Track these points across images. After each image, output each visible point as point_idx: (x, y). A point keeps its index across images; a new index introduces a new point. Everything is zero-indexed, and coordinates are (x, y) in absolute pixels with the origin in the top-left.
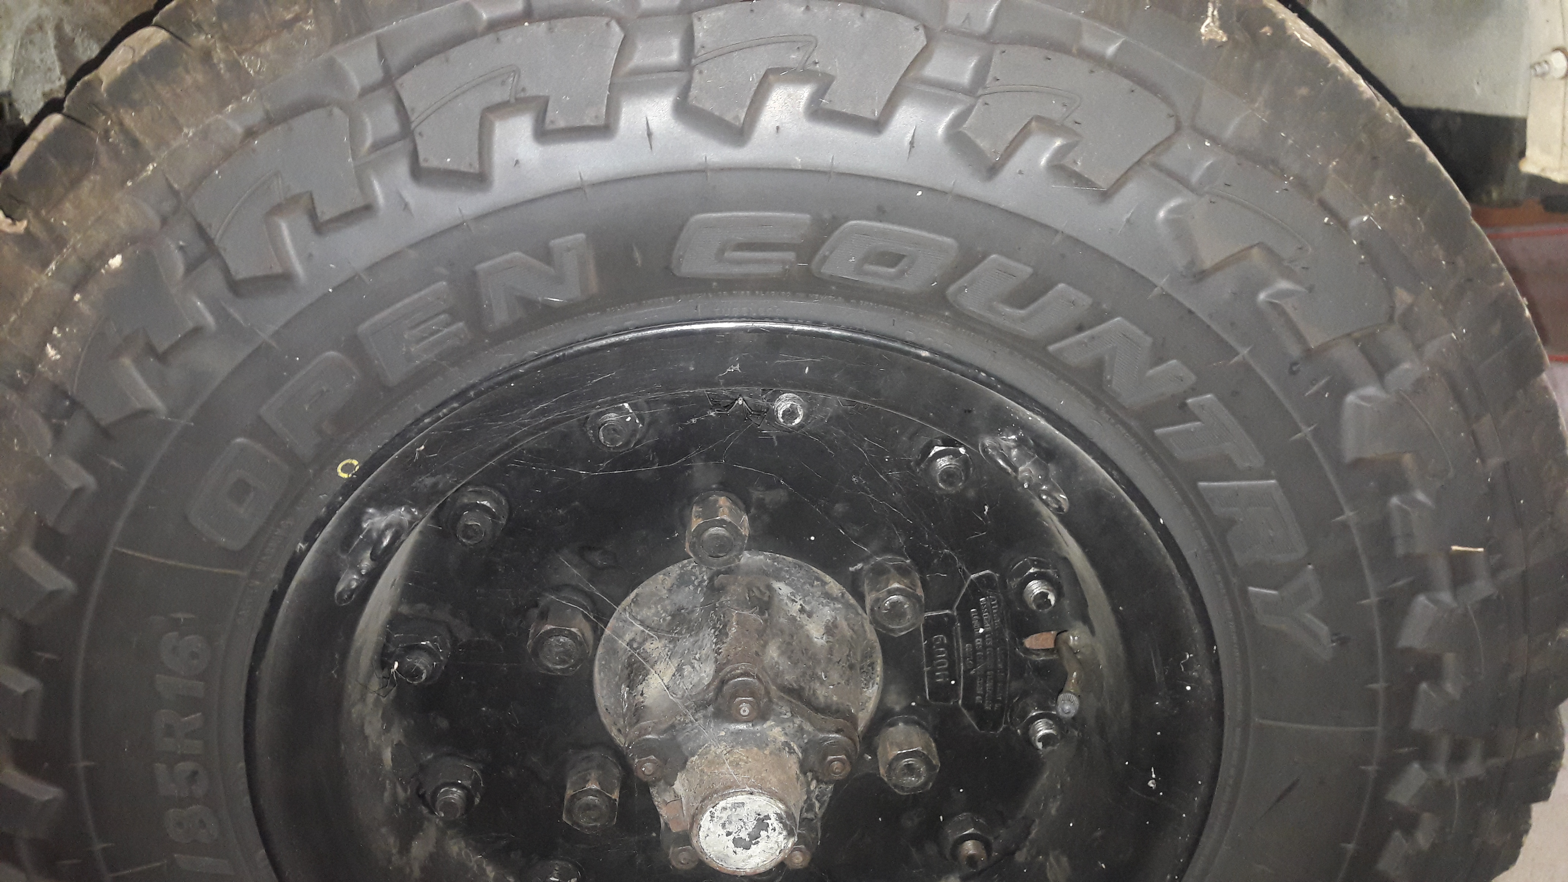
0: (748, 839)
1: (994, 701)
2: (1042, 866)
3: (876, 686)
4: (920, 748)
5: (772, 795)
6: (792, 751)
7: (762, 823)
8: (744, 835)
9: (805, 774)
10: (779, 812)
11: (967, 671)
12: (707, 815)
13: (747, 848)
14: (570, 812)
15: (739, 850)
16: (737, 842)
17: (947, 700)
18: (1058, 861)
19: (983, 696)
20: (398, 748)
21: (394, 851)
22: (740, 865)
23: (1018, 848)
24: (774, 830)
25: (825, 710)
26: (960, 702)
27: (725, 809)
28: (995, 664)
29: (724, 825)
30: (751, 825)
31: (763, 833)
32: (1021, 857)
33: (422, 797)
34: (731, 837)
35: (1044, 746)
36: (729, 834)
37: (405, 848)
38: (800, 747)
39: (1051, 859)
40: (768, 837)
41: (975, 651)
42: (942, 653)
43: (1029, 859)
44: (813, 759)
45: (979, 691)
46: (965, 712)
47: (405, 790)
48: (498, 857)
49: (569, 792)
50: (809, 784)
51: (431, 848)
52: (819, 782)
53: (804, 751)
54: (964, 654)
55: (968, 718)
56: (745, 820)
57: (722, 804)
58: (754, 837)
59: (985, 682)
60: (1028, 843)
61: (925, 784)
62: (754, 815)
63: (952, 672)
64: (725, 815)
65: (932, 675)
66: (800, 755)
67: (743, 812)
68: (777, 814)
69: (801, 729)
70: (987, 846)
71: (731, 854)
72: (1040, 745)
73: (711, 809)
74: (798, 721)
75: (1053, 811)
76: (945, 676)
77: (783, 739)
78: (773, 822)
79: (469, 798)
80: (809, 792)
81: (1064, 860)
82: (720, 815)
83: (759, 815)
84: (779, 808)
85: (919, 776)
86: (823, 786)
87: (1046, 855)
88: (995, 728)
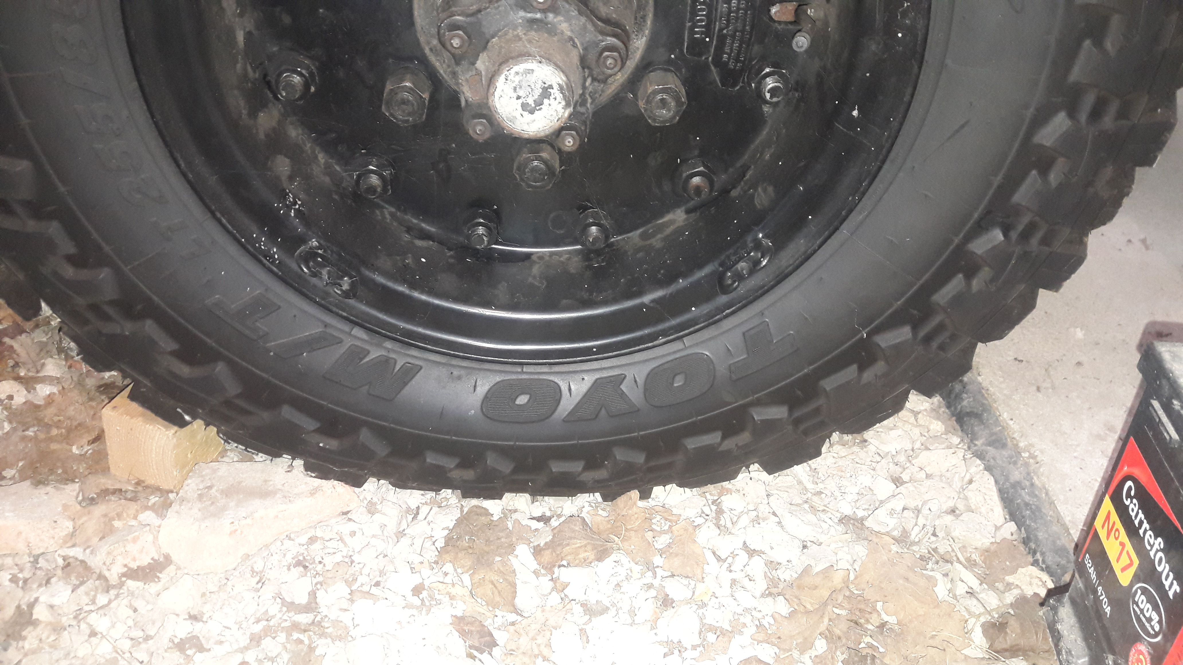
0: (533, 105)
1: (737, 60)
2: (752, 197)
3: (644, 39)
4: (673, 86)
5: (557, 66)
6: (575, 46)
7: (546, 92)
8: (530, 101)
9: (583, 68)
10: (561, 82)
11: (721, 30)
12: (502, 78)
13: (532, 112)
14: (388, 104)
15: (525, 114)
16: (525, 107)
17: (700, 55)
18: (765, 190)
19: (729, 55)
20: (249, 35)
21: (245, 112)
22: (525, 127)
23: (734, 187)
24: (555, 99)
25: (607, 21)
26: (710, 59)
27: (517, 73)
28: (744, 26)
29: (515, 89)
30: (538, 92)
31: (546, 101)
32: (734, 193)
33: (268, 84)
34: (520, 101)
35: (771, 97)
36: (518, 98)
37: (253, 114)
38: (582, 44)
39: (760, 189)
40: (550, 105)
41: (730, 12)
42: (703, 10)
43: (742, 193)
44: (592, 57)
45: (727, 49)
46: (713, 68)
47: (254, 72)
48: (329, 147)
49: (389, 87)
50: (585, 80)
51: (274, 123)
52: (594, 80)
53: (585, 49)
54: (721, 12)
55: (715, 74)
56: (533, 87)
57: (516, 68)
58: (539, 103)
59: (733, 42)
60: (742, 183)
61: (674, 117)
62: (540, 82)
63: (708, 30)
64: (517, 79)
65: (692, 29)
66: (581, 51)
67: (532, 78)
68: (559, 84)
69: (584, 28)
70: (711, 183)
71: (519, 116)
72: (768, 96)
73: (506, 73)
74: (583, 19)
75: (767, 157)
76: (702, 33)
77: (569, 33)
78: (555, 92)
79: (307, 85)
80: (584, 87)
81: (770, 189)
82: (513, 79)
83: (545, 83)
84: (561, 78)
85: (669, 110)
86: (596, 84)
87: (756, 190)
88: (734, 85)
